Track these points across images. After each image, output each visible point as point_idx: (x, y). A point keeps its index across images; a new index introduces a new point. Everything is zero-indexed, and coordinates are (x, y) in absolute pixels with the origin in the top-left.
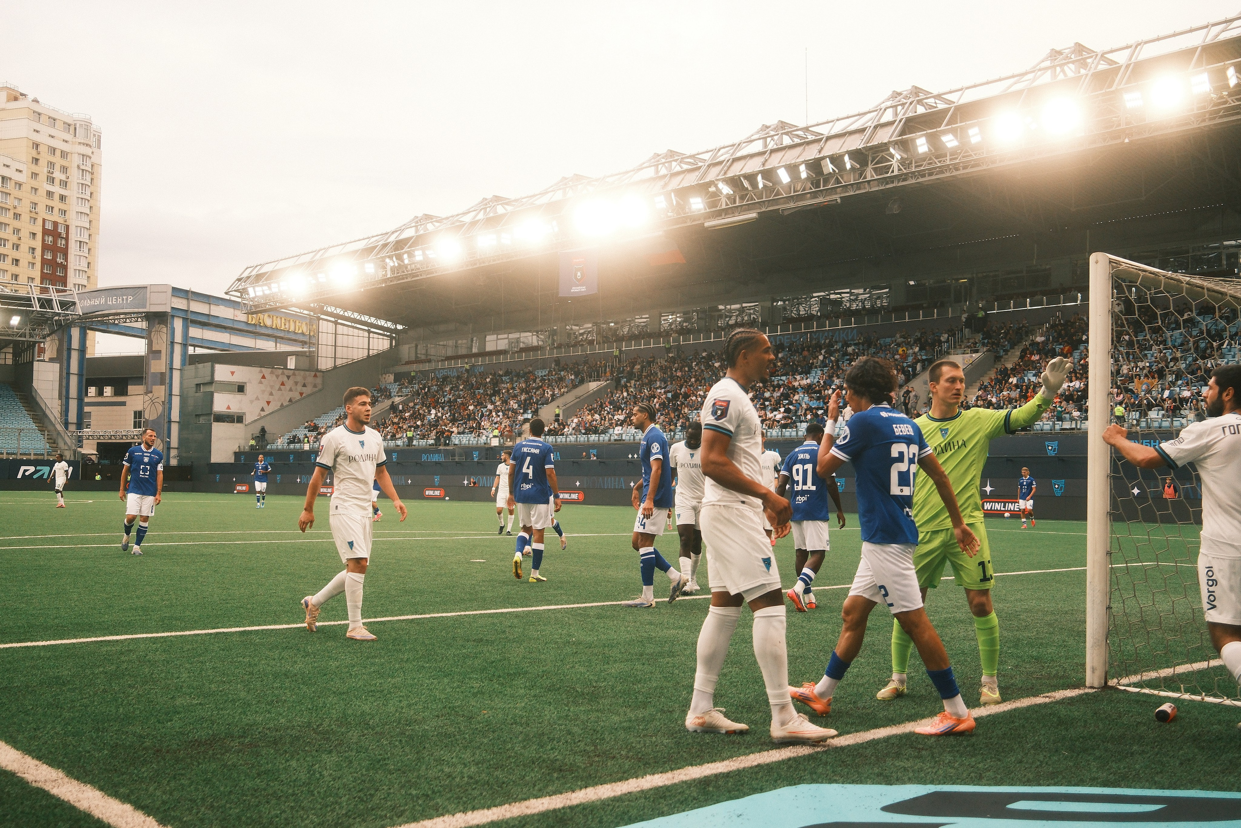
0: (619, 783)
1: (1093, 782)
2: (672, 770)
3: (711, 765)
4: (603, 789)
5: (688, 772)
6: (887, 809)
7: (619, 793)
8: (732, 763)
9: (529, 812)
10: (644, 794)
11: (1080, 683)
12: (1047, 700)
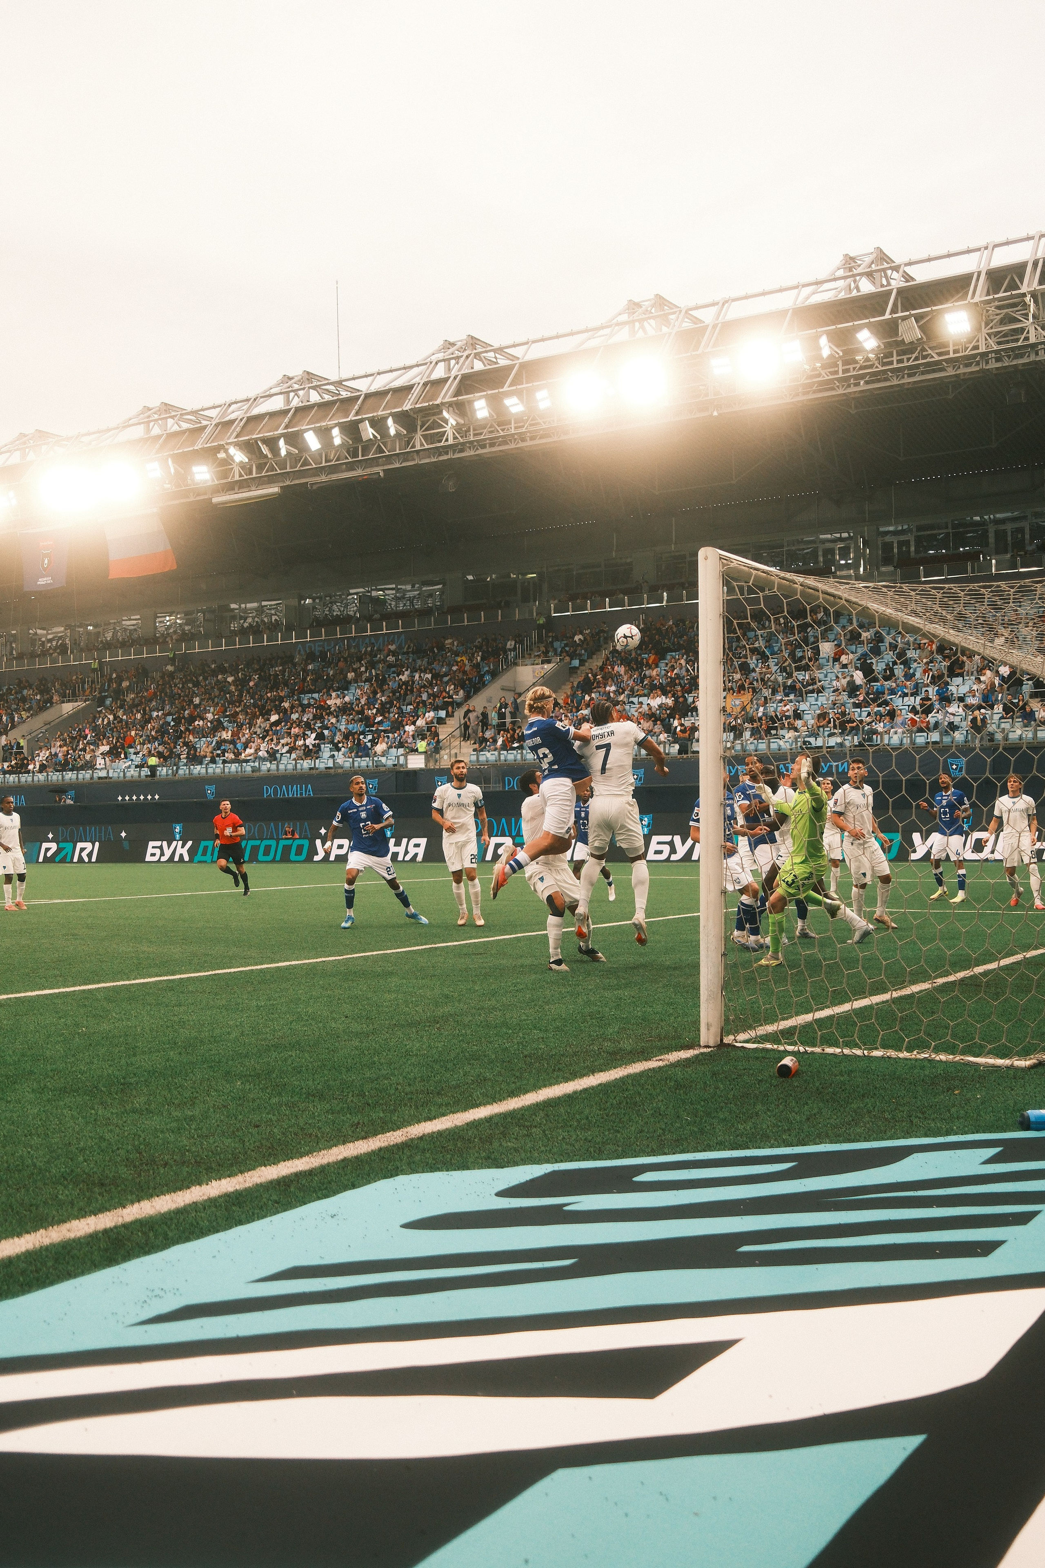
0: (180, 1193)
1: (721, 1146)
2: (242, 1172)
3: (289, 1163)
4: (161, 1201)
5: (262, 1174)
6: (501, 1194)
7: (182, 1204)
8: (312, 1159)
9: (72, 1235)
10: (212, 1202)
11: (694, 1043)
12: (661, 1064)
